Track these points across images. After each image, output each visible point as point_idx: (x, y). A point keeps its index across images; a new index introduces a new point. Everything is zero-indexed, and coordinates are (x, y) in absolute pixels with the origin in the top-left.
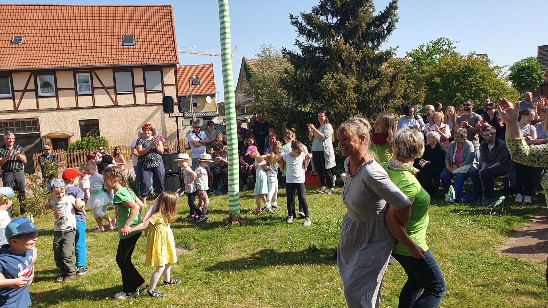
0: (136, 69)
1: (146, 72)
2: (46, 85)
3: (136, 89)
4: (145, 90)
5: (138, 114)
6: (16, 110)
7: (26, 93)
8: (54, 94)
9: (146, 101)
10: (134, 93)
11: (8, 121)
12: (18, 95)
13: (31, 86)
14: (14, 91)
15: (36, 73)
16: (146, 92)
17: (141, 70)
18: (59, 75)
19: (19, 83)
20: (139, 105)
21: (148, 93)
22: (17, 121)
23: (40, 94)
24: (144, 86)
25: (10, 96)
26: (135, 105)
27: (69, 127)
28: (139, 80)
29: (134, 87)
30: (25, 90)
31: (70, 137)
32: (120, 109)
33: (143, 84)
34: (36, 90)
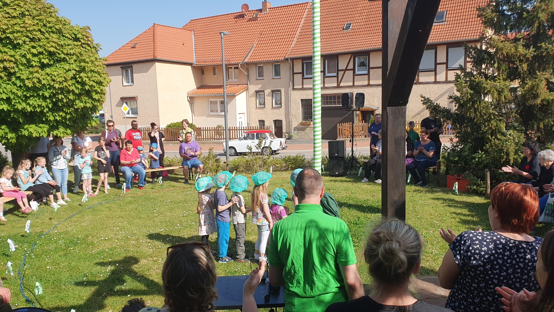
0: (440, 46)
1: (450, 49)
2: (362, 64)
3: (438, 66)
4: (447, 67)
5: (437, 91)
6: (338, 87)
7: (346, 72)
8: (366, 72)
9: (446, 78)
10: (435, 70)
11: (332, 95)
12: (341, 73)
13: (351, 66)
14: (338, 71)
15: (355, 54)
16: (447, 69)
17: (445, 47)
18: (372, 55)
19: (343, 64)
20: (439, 83)
21: (449, 70)
22: (338, 95)
23: (357, 72)
24: (447, 63)
25: (335, 74)
26: (436, 82)
27: (376, 102)
28: (442, 57)
29: (436, 64)
30: (346, 70)
31: (376, 110)
32: (421, 86)
33: (445, 61)
34: (354, 70)
